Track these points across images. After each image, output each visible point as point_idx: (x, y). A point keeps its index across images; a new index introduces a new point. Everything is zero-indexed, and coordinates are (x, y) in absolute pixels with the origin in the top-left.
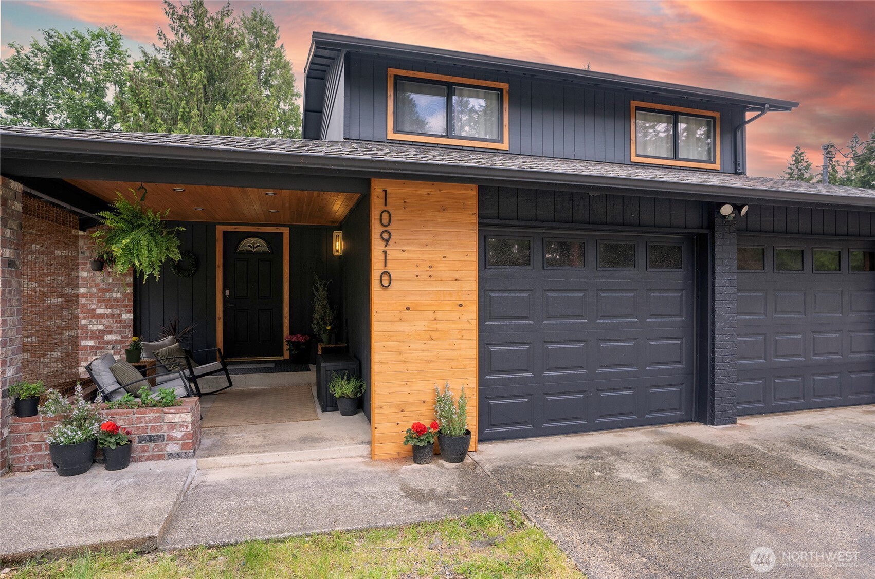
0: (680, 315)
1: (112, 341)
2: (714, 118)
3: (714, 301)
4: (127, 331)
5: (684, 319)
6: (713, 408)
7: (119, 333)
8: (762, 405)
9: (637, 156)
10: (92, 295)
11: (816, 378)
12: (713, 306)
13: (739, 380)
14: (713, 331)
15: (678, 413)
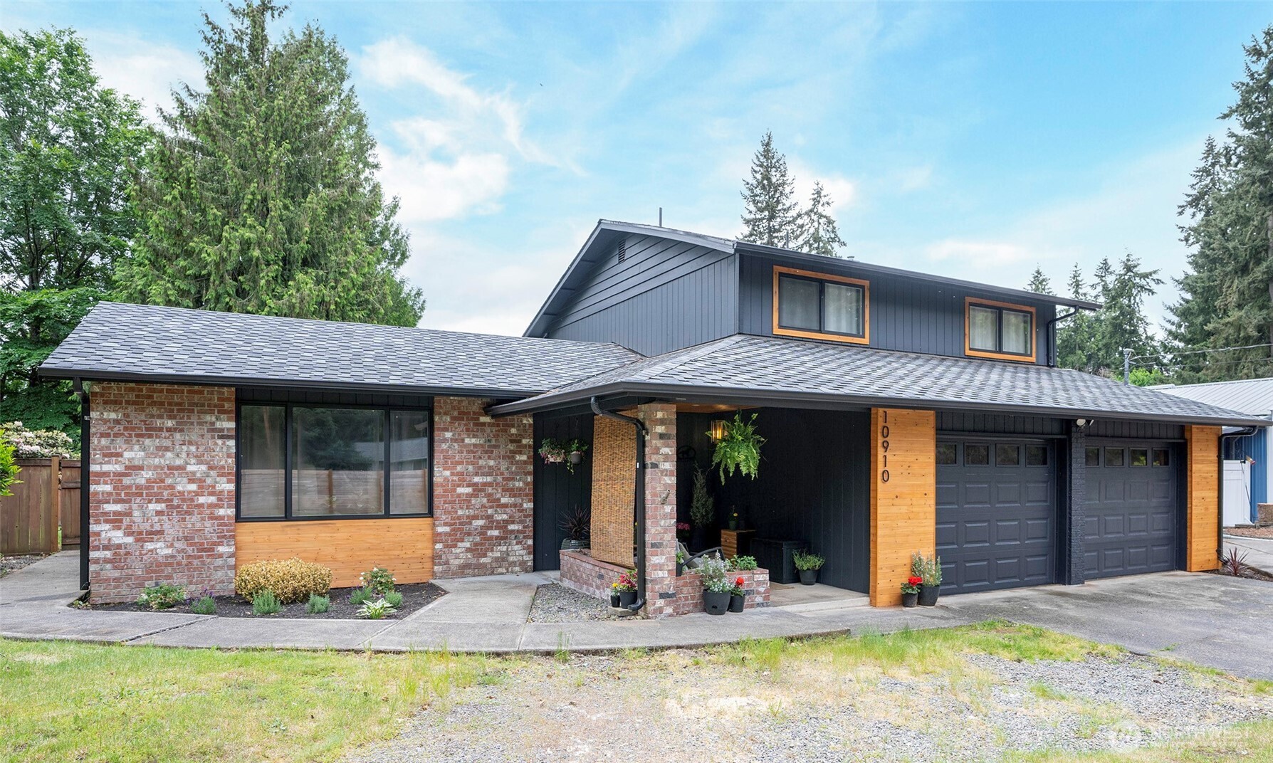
0: (1045, 501)
1: (514, 531)
2: (1031, 313)
3: (1071, 490)
4: (528, 520)
5: (1048, 504)
6: (1070, 571)
7: (521, 522)
8: (1097, 571)
9: (970, 349)
10: (497, 484)
11: (1131, 551)
12: (1070, 494)
13: (1086, 552)
14: (1070, 514)
15: (1044, 577)
